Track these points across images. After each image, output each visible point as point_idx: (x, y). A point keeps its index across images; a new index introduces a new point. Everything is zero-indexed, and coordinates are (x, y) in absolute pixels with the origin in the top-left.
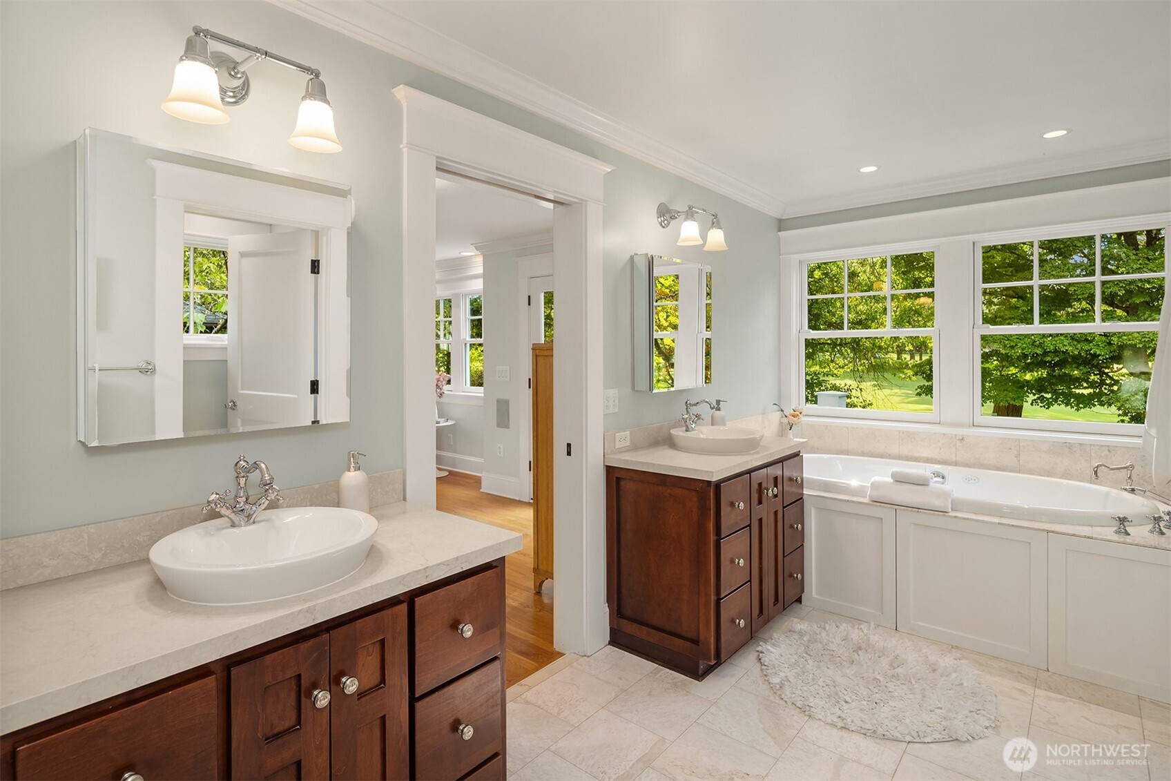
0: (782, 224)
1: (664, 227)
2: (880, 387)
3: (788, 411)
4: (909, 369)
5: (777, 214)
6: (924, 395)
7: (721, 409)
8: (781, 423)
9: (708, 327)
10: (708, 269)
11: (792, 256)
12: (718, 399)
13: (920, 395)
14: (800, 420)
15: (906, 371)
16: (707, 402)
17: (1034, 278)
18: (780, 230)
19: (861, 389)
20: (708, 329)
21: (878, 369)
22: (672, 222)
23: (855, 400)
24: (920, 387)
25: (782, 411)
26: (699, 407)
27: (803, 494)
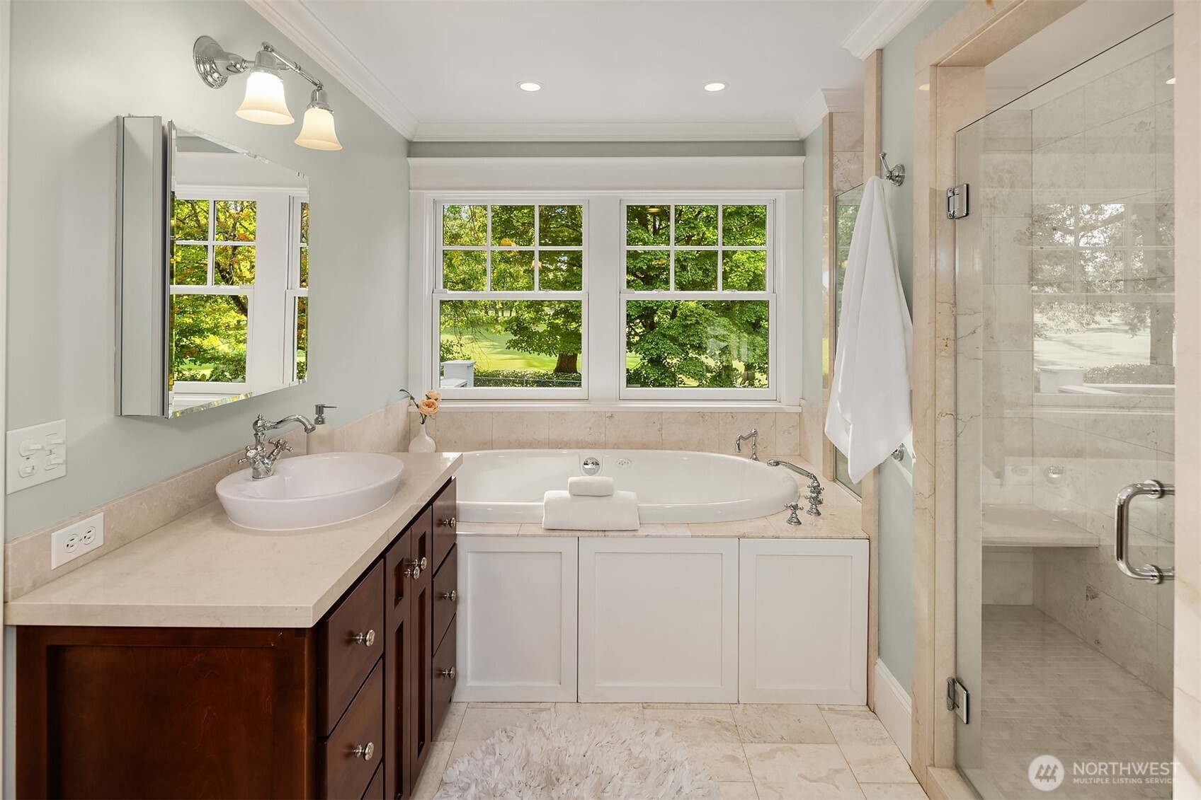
0: (413, 148)
1: (211, 85)
2: (474, 340)
3: (420, 399)
4: (500, 324)
5: (407, 133)
6: (512, 348)
7: (326, 421)
8: (409, 413)
9: (302, 281)
10: (303, 194)
11: (426, 192)
12: (320, 403)
13: (509, 348)
14: (436, 410)
15: (496, 327)
16: (298, 420)
17: (671, 244)
18: (409, 156)
19: (461, 345)
20: (304, 284)
21: (474, 324)
22: (232, 78)
23: (456, 355)
24: (510, 342)
25: (412, 398)
26: (282, 428)
27: (456, 535)
